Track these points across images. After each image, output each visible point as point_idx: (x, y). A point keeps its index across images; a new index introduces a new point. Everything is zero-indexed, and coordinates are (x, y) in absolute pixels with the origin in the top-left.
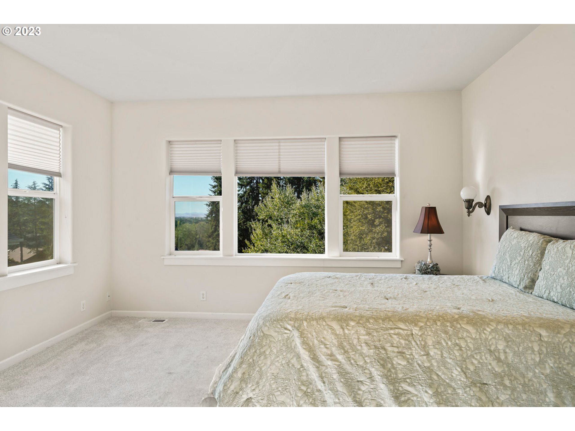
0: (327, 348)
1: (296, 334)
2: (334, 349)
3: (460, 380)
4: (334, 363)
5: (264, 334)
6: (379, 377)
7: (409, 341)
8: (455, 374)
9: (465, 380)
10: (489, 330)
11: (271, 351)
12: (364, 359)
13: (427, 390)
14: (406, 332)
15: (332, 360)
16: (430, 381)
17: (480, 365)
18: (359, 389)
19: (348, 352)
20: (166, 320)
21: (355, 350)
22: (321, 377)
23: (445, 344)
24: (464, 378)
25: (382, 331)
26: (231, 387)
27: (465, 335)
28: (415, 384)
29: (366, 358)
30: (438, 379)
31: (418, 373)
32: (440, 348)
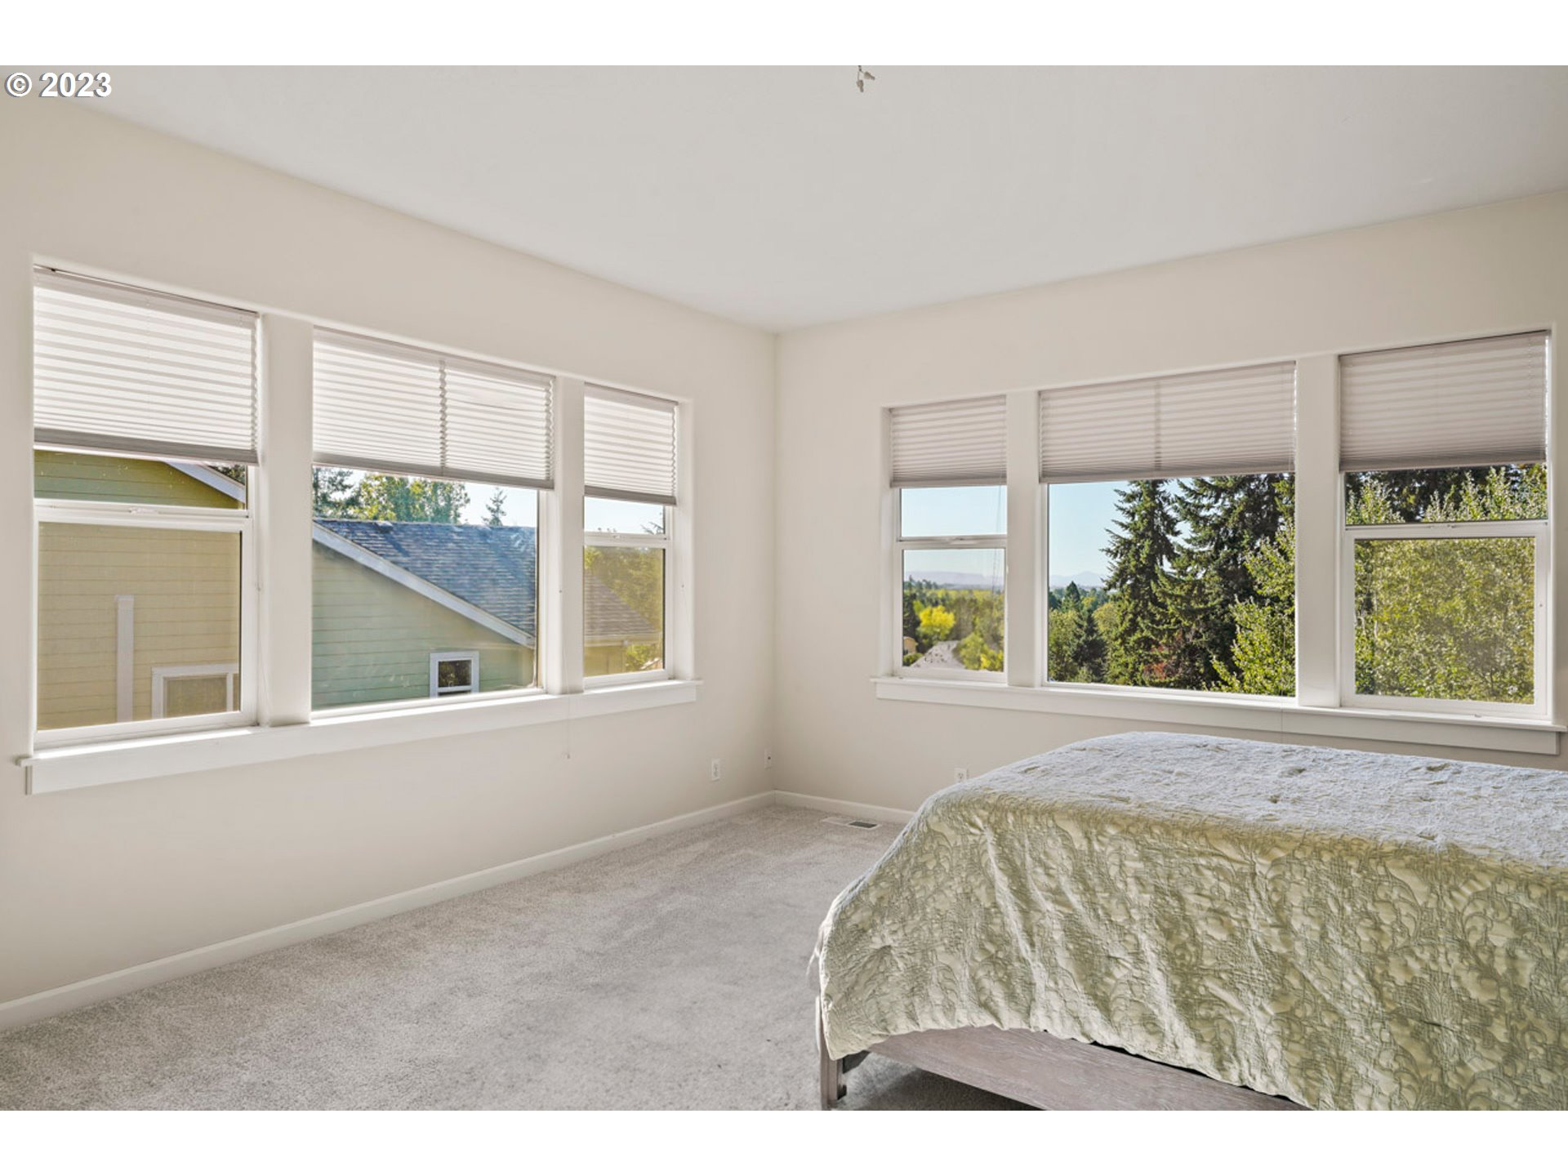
0: (1048, 875)
1: (989, 836)
2: (1064, 880)
3: (1361, 1001)
4: (1058, 908)
5: (930, 830)
6: (1154, 955)
7: (1243, 889)
8: (1349, 983)
9: (1374, 1003)
10: (1469, 892)
11: (939, 865)
12: (1129, 912)
13: (1265, 1005)
14: (1237, 866)
15: (1055, 902)
16: (1278, 988)
17: (1426, 977)
18: (1109, 974)
19: (1094, 891)
20: (878, 826)
21: (1110, 887)
22: (1029, 933)
23: (1335, 910)
24: (1370, 997)
25: (1177, 856)
26: (853, 917)
27: (1395, 896)
28: (1239, 986)
29: (1133, 911)
30: (1301, 988)
31: (1251, 964)
32: (1320, 917)
